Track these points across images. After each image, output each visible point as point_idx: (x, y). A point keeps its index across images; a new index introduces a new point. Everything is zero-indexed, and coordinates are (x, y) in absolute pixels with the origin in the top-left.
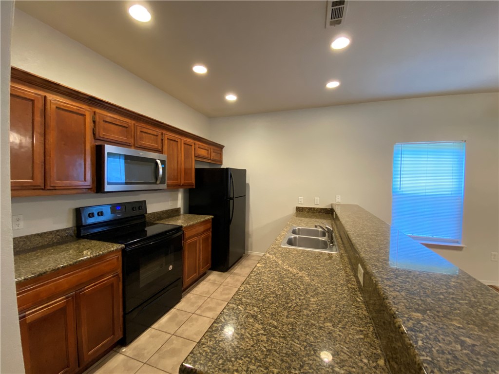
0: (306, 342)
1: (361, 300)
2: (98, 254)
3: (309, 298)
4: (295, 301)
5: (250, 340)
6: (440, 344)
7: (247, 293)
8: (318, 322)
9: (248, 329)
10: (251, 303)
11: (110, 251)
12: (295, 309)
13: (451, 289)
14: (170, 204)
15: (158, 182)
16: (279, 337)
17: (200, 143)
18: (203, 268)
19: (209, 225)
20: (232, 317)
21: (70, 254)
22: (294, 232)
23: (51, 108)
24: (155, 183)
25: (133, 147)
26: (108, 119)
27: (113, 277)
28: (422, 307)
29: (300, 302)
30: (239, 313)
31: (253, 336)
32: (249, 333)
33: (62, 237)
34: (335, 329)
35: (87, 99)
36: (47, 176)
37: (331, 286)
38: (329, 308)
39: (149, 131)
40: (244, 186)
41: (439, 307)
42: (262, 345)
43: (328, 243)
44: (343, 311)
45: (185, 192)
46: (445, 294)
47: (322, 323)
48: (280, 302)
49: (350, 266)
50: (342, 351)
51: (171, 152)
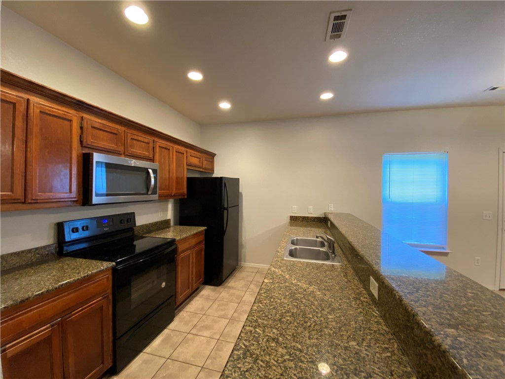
0: (336, 366)
1: (377, 314)
2: (86, 274)
3: (326, 315)
4: (313, 320)
5: (277, 367)
6: (483, 360)
7: (261, 313)
8: (342, 342)
9: (272, 355)
10: (268, 324)
11: (100, 271)
12: (315, 329)
13: (470, 300)
14: (160, 216)
15: (149, 193)
16: (307, 362)
17: (192, 151)
18: (195, 283)
19: (202, 237)
20: (252, 342)
21: (54, 276)
22: (293, 243)
23: (34, 112)
24: (147, 194)
25: (123, 155)
26: (97, 125)
27: (104, 299)
28: (452, 321)
29: (318, 320)
30: (259, 337)
31: (279, 363)
32: (274, 360)
33: (42, 255)
34: (361, 348)
35: (75, 103)
36: (28, 188)
37: (344, 300)
38: (349, 325)
39: (140, 139)
40: (238, 196)
41: (468, 321)
42: (291, 372)
43: (330, 254)
44: (363, 327)
45: (175, 203)
46: (467, 306)
47: (346, 343)
48: (298, 322)
49: (357, 278)
50: (374, 372)
51: (163, 160)
